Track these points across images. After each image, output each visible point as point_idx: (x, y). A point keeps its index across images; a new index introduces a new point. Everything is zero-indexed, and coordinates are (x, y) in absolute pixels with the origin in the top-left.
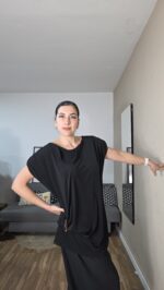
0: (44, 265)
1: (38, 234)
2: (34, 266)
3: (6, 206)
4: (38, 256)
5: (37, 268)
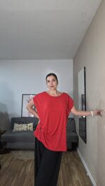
0: (29, 169)
1: (25, 149)
2: (23, 170)
3: (5, 132)
4: (25, 164)
5: (24, 171)
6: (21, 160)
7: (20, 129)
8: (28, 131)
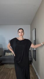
0: (12, 72)
1: (10, 64)
2: (9, 72)
3: (1, 56)
6: (8, 68)
7: (8, 55)
8: (11, 56)
